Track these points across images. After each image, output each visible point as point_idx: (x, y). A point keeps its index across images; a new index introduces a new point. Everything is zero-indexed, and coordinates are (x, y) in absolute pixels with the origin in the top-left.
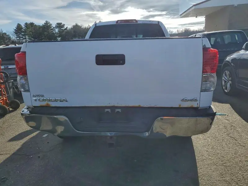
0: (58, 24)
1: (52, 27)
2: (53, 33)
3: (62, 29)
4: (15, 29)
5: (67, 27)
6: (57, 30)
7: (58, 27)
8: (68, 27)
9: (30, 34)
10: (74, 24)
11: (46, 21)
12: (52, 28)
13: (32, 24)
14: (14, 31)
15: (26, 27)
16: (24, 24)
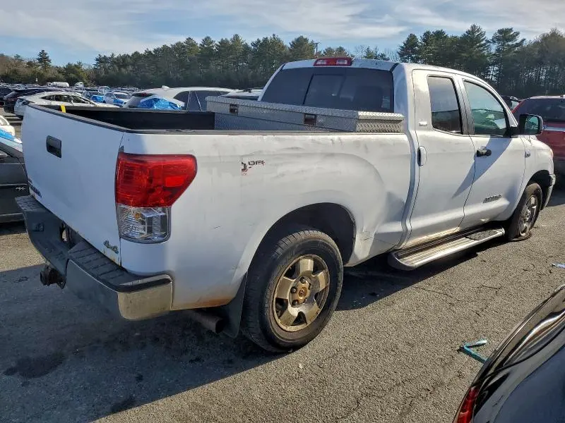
0: (501, 32)
1: (483, 40)
2: (483, 56)
3: (508, 45)
4: (403, 45)
5: (523, 40)
6: (493, 48)
7: (498, 40)
8: (528, 40)
9: (429, 57)
10: (548, 31)
11: (474, 27)
12: (484, 42)
13: (439, 34)
14: (399, 51)
15: (424, 41)
16: (422, 35)
